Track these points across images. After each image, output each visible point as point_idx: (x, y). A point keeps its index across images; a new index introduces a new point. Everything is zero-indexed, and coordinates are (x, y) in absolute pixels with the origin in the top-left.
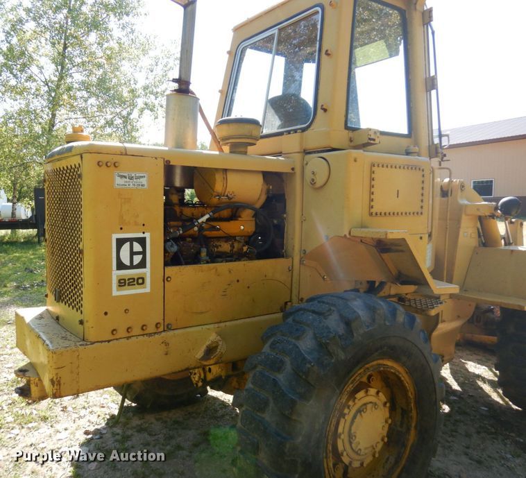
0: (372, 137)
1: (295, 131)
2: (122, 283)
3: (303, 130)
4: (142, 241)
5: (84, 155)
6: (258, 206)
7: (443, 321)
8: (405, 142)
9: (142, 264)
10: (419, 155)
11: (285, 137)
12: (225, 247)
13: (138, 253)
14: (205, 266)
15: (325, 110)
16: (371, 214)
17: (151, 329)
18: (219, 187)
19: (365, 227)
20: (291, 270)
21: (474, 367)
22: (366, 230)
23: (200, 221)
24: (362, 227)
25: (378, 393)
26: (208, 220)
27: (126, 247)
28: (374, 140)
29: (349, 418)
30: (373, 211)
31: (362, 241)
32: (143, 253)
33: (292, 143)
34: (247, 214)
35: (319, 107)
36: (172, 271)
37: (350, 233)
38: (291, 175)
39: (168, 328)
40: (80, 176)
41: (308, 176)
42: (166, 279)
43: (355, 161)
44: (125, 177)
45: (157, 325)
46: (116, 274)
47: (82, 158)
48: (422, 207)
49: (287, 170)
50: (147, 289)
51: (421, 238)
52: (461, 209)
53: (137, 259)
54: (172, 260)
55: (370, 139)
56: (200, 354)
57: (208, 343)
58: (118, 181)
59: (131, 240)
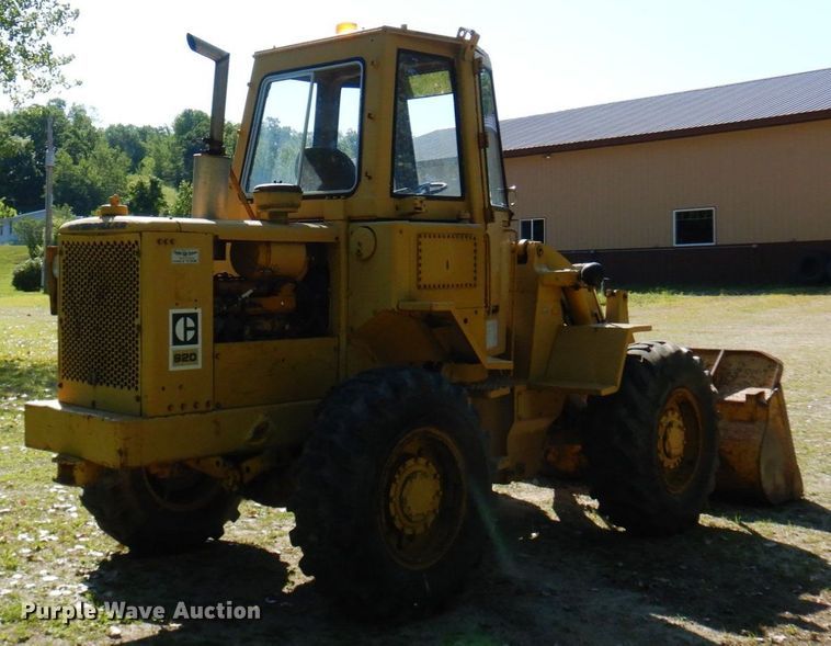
0: (419, 206)
1: (338, 196)
2: (178, 358)
3: (347, 196)
4: (194, 317)
5: (144, 234)
6: (300, 278)
7: (520, 419)
8: (458, 206)
9: (194, 341)
10: (472, 221)
11: (325, 201)
12: (266, 325)
13: (191, 329)
14: (252, 344)
15: (370, 178)
16: (419, 287)
17: (202, 407)
18: (262, 260)
19: (414, 300)
20: (337, 349)
21: (584, 500)
22: (413, 303)
23: (244, 296)
24: (410, 300)
25: (427, 464)
26: (250, 296)
27: (181, 322)
28: (420, 209)
29: (400, 482)
30: (422, 283)
31: (411, 314)
32: (195, 329)
33: (335, 209)
34: (287, 289)
35: (363, 174)
36: (221, 347)
37: (398, 307)
38: (334, 246)
39: (218, 407)
40: (139, 253)
41: (354, 247)
42: (216, 356)
43: (401, 232)
44: (179, 253)
45: (208, 404)
46: (173, 349)
47: (141, 235)
48: (475, 278)
49: (331, 240)
50: (199, 366)
51: (476, 312)
52: (537, 277)
53: (190, 334)
54: (220, 336)
55: (417, 208)
56: (249, 434)
57: (255, 425)
58: (175, 257)
59: (185, 316)
